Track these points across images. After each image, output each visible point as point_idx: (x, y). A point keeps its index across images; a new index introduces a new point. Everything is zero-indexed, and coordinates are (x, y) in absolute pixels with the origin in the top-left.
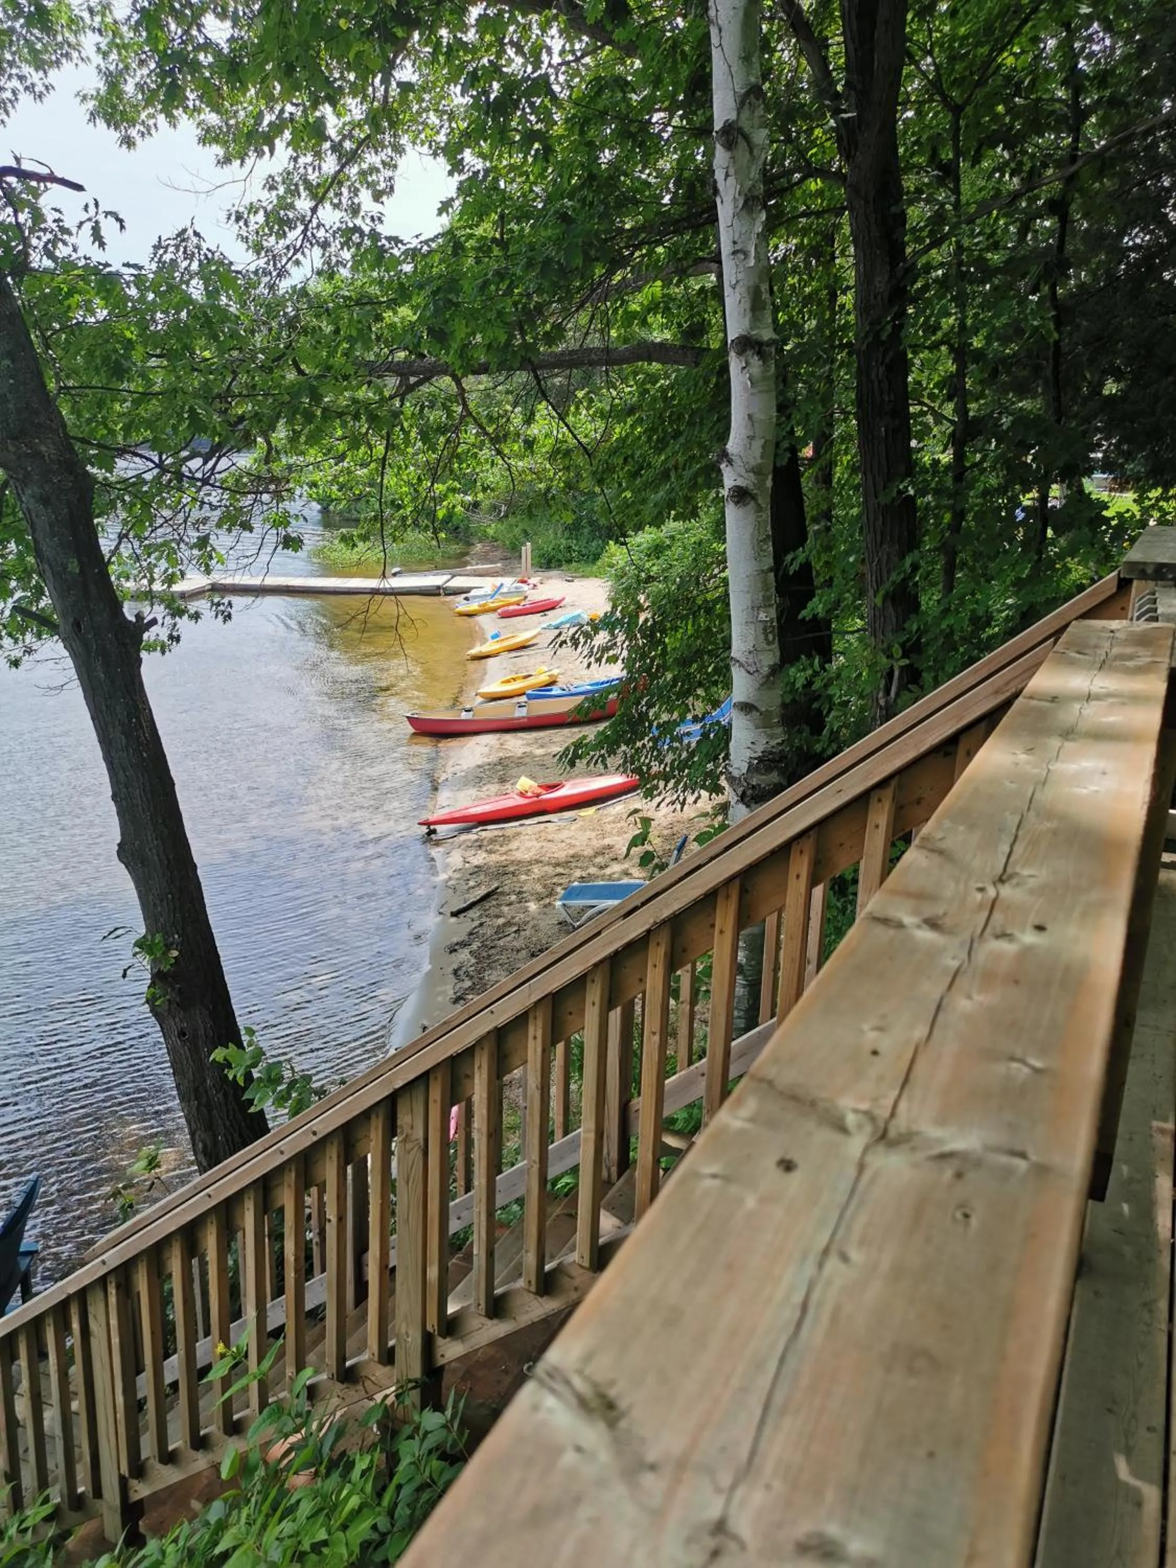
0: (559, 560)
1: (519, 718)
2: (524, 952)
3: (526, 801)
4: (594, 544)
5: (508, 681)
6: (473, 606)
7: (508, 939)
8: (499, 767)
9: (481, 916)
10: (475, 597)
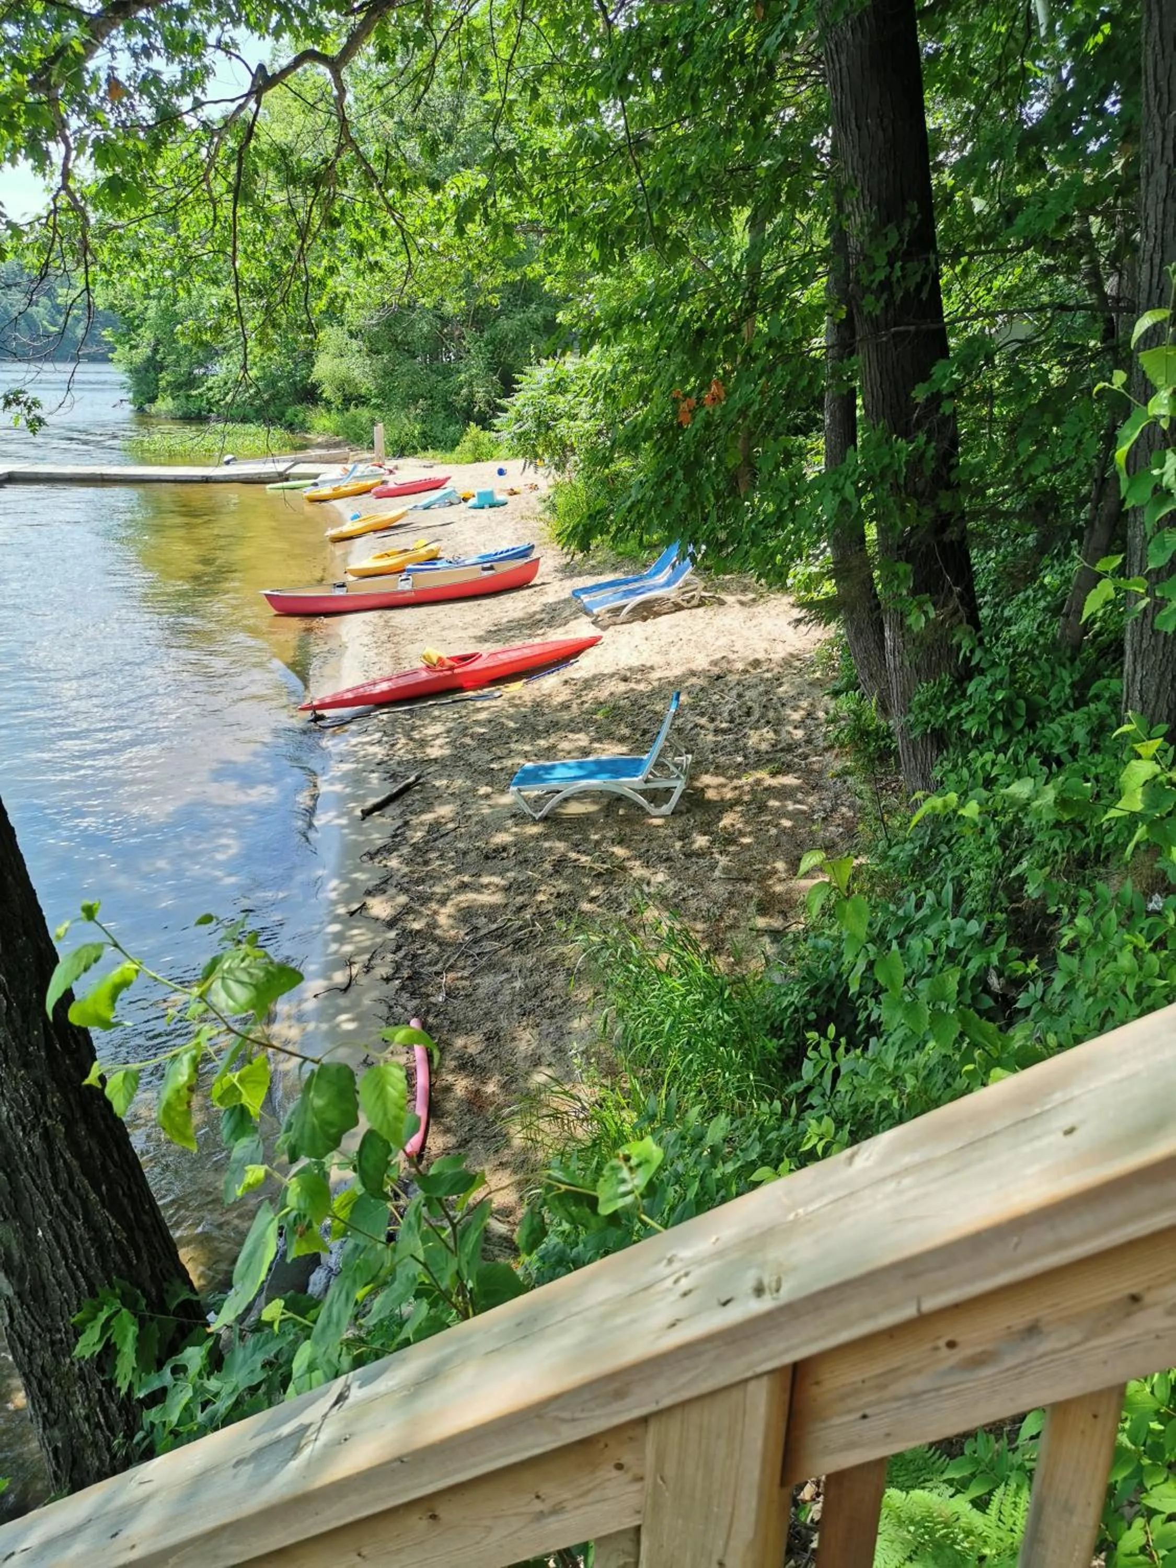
0: (414, 448)
1: (404, 592)
2: (473, 854)
3: (435, 675)
4: (452, 428)
5: (381, 557)
6: (325, 491)
7: (447, 839)
8: (389, 645)
9: (403, 814)
10: (324, 482)
